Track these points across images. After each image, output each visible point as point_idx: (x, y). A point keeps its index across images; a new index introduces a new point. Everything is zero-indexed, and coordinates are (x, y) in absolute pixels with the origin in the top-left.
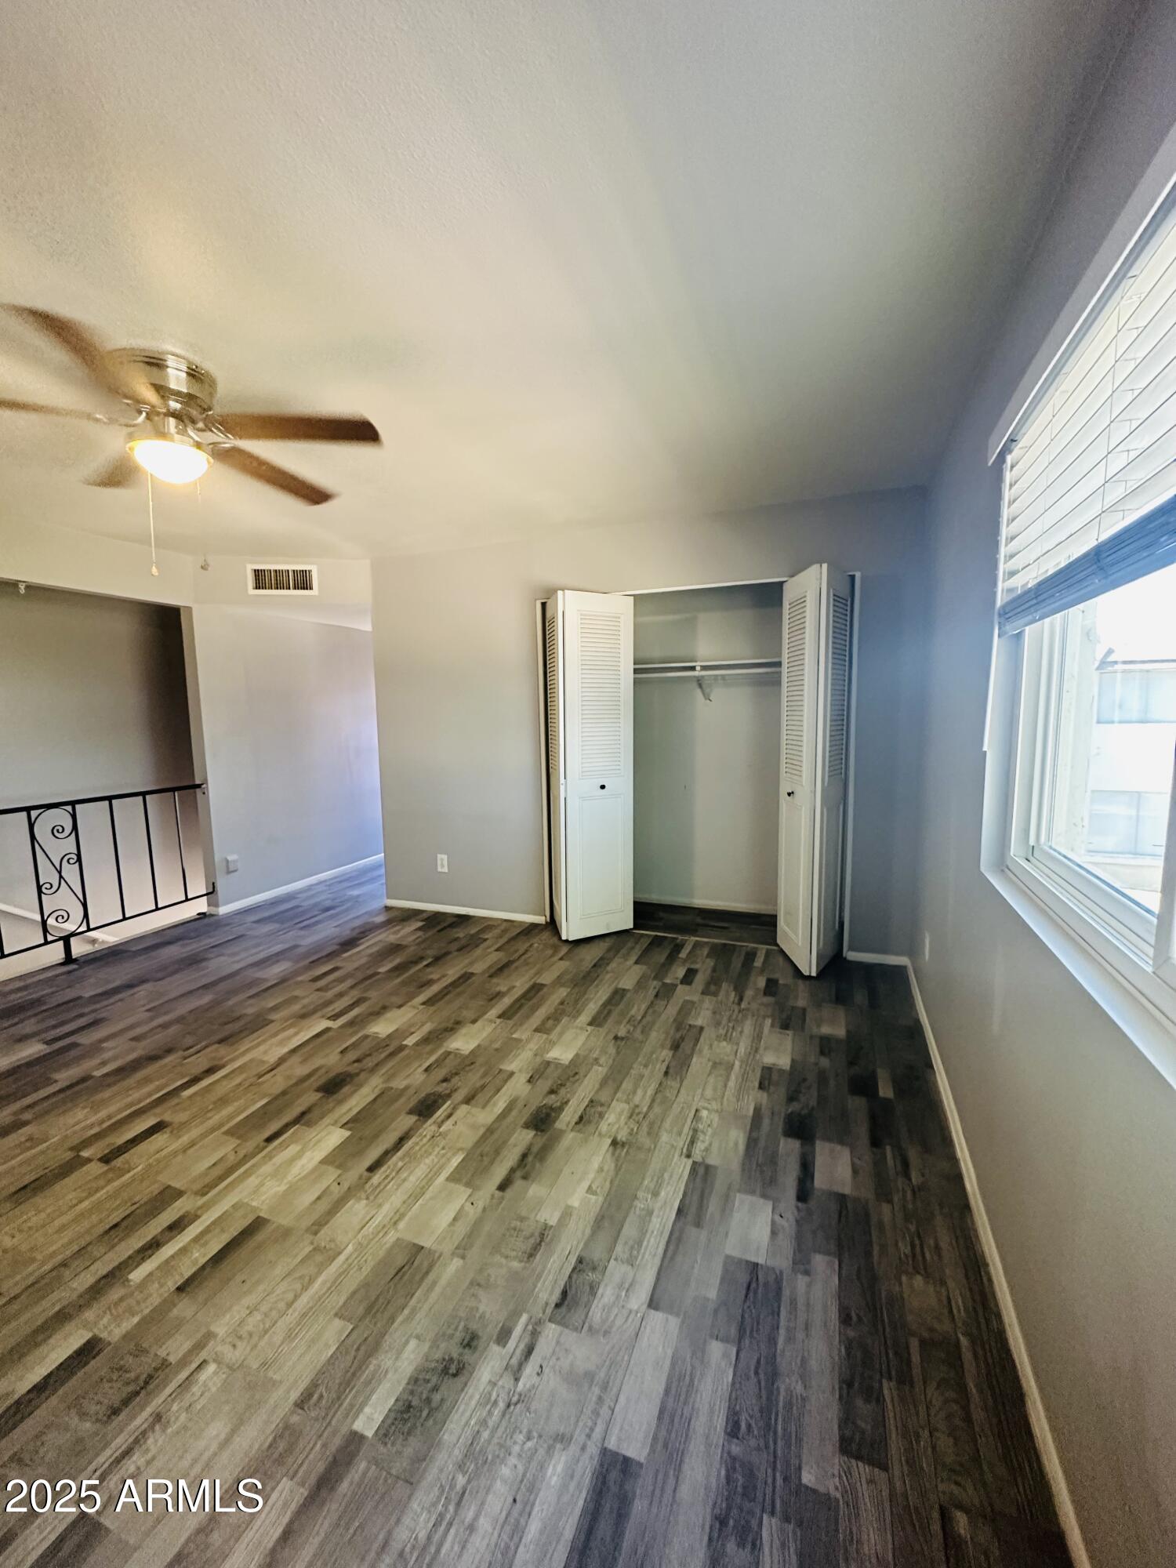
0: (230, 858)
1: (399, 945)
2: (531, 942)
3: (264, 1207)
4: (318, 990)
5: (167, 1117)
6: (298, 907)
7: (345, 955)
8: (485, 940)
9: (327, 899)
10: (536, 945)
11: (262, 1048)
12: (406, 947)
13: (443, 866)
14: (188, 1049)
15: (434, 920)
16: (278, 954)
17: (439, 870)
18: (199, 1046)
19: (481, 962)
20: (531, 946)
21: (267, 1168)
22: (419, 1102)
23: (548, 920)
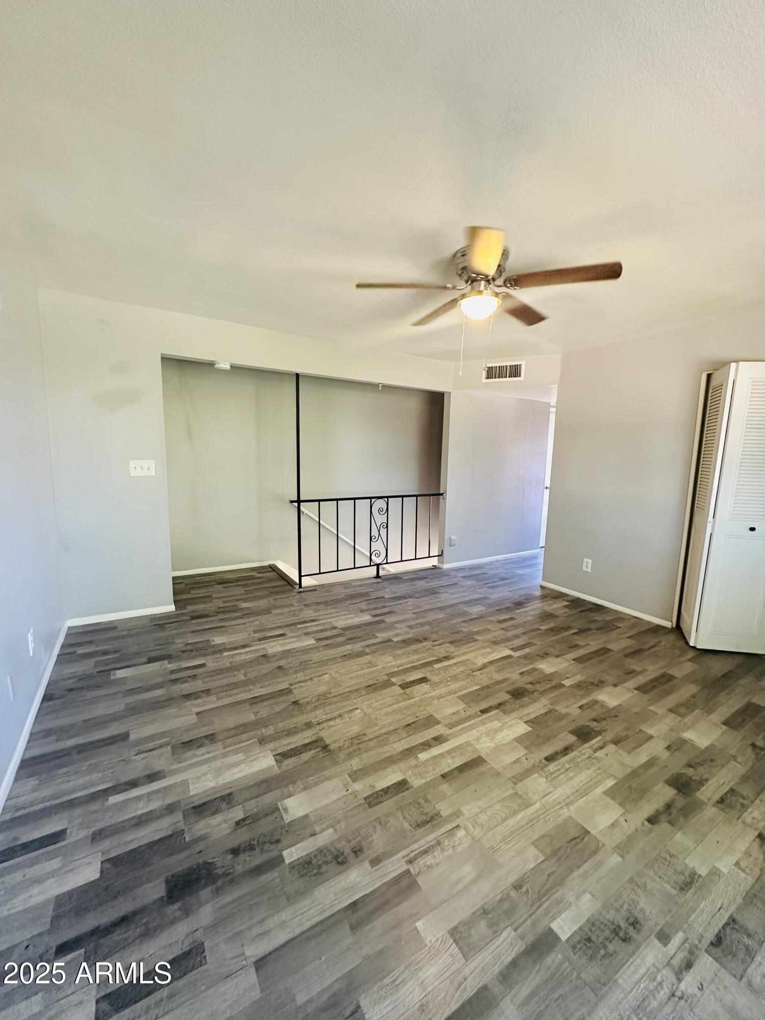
0: (453, 538)
1: (551, 614)
2: (660, 640)
3: (483, 752)
4: (502, 629)
5: (428, 675)
6: (485, 574)
7: (517, 611)
8: (619, 627)
9: (502, 573)
10: (663, 643)
11: (473, 654)
12: (556, 616)
13: (587, 567)
14: (435, 641)
15: (576, 603)
16: (475, 600)
17: (584, 569)
18: (440, 641)
19: (618, 643)
20: (660, 642)
21: (482, 728)
22: (577, 728)
23: (674, 626)
